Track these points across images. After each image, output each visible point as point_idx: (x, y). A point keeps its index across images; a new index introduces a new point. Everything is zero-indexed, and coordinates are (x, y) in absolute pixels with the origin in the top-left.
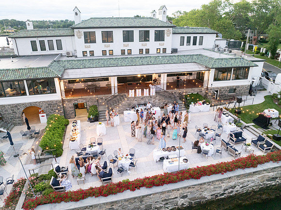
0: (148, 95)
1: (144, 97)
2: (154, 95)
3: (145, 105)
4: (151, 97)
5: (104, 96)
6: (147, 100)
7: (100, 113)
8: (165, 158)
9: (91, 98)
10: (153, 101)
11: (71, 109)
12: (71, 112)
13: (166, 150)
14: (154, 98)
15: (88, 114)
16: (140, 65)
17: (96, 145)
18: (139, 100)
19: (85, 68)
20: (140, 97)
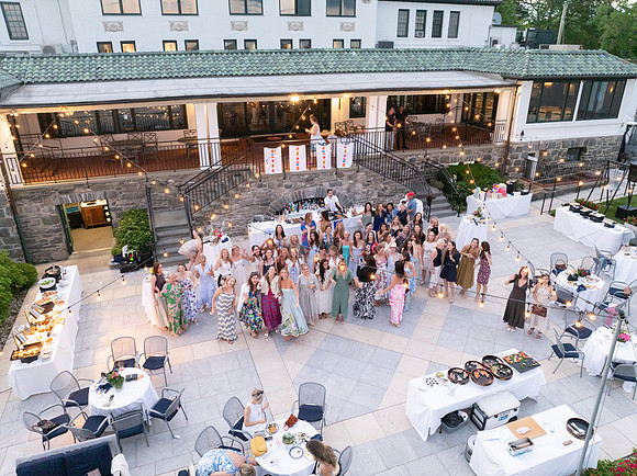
0: (329, 167)
1: (317, 175)
6: (326, 185)
7: (159, 234)
8: (463, 414)
9: (121, 183)
10: (345, 187)
11: (50, 227)
12: (52, 238)
13: (465, 375)
14: (350, 178)
15: (114, 241)
16: (293, 74)
17: (135, 378)
18: (299, 184)
19: (100, 80)
20: (303, 174)
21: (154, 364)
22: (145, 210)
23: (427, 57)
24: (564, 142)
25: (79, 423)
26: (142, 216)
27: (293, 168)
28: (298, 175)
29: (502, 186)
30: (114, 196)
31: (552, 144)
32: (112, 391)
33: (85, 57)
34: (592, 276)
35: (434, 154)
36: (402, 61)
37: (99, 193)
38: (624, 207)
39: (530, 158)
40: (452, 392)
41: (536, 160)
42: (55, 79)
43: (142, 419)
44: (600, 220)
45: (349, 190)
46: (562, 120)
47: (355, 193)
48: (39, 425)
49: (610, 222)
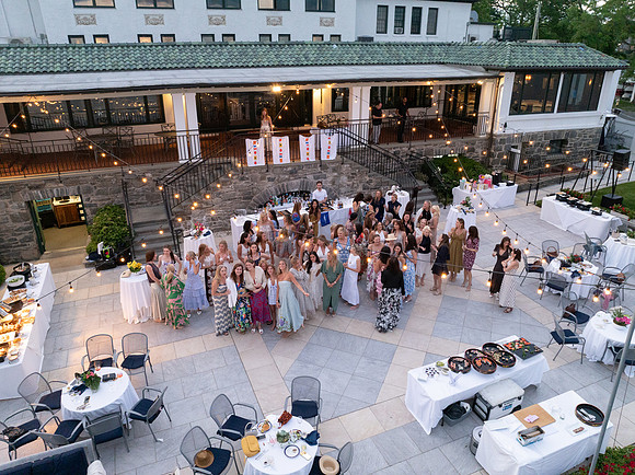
0: (312, 159)
1: (301, 166)
2: (333, 156)
3: (305, 194)
4: (323, 165)
5: (149, 167)
6: (310, 177)
7: (137, 230)
8: (467, 406)
9: (96, 177)
10: (330, 179)
11: (19, 225)
12: (22, 237)
13: (466, 364)
14: (334, 170)
15: (89, 238)
16: (273, 66)
17: (113, 377)
18: (282, 176)
19: (72, 71)
20: (286, 166)
21: (133, 363)
22: (121, 206)
23: (409, 51)
24: (546, 135)
25: (51, 428)
26: (119, 212)
27: (276, 161)
28: (282, 167)
29: (488, 176)
30: (89, 191)
31: (533, 136)
32: (87, 393)
33: (55, 48)
34: (585, 262)
35: (418, 146)
36: (383, 54)
37: (72, 189)
38: (609, 196)
39: (513, 150)
40: (454, 382)
41: (519, 151)
42: (24, 70)
43: (121, 422)
44: (586, 208)
45: (333, 183)
46: (543, 112)
47: (340, 186)
48: (5, 433)
49: (598, 210)
